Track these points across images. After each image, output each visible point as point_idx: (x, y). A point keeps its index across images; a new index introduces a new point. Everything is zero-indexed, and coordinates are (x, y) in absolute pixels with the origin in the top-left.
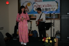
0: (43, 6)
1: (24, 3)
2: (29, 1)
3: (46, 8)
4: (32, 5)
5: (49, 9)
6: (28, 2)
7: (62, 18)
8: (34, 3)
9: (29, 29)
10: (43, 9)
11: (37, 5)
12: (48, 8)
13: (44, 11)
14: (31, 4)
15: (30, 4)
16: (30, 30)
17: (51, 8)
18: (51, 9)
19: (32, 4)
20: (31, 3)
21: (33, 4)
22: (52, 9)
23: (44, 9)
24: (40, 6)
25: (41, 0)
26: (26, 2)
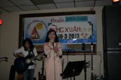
0: (67, 30)
1: (31, 23)
2: (40, 20)
3: (71, 33)
4: (46, 27)
5: (77, 36)
6: (38, 21)
8: (49, 24)
9: (39, 73)
10: (66, 35)
11: (55, 27)
12: (74, 33)
13: (68, 38)
14: (43, 25)
15: (41, 25)
16: (41, 73)
17: (80, 33)
18: (80, 36)
19: (45, 25)
20: (44, 23)
21: (47, 25)
23: (68, 35)
24: (60, 29)
25: (62, 19)
26: (34, 21)
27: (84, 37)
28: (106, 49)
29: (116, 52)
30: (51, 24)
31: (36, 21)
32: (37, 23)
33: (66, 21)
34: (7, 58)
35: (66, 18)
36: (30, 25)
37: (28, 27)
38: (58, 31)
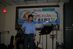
0: (43, 16)
1: (22, 12)
2: (28, 10)
3: (45, 18)
6: (27, 11)
7: (66, 29)
8: (33, 13)
10: (42, 19)
11: (36, 14)
12: (47, 18)
13: (43, 21)
20: (30, 12)
22: (52, 19)
23: (43, 19)
24: (39, 16)
25: (40, 10)
26: (24, 11)
27: (53, 20)
28: (65, 27)
29: (71, 29)
30: (34, 12)
31: (25, 11)
32: (26, 12)
33: (43, 11)
34: (9, 32)
35: (43, 9)
36: (22, 13)
37: (21, 14)
38: (38, 16)
